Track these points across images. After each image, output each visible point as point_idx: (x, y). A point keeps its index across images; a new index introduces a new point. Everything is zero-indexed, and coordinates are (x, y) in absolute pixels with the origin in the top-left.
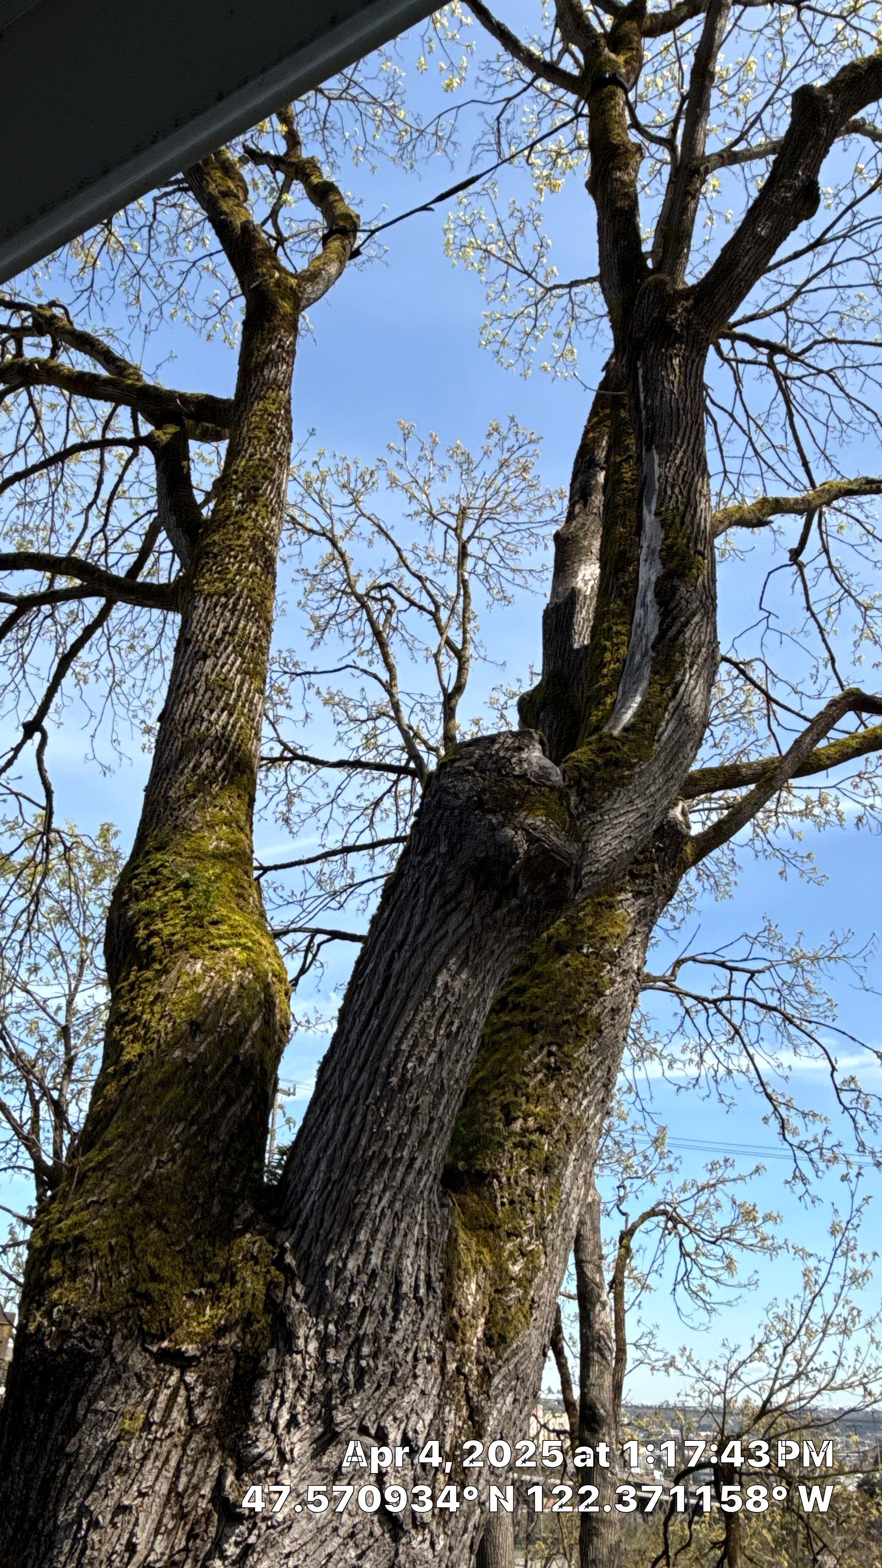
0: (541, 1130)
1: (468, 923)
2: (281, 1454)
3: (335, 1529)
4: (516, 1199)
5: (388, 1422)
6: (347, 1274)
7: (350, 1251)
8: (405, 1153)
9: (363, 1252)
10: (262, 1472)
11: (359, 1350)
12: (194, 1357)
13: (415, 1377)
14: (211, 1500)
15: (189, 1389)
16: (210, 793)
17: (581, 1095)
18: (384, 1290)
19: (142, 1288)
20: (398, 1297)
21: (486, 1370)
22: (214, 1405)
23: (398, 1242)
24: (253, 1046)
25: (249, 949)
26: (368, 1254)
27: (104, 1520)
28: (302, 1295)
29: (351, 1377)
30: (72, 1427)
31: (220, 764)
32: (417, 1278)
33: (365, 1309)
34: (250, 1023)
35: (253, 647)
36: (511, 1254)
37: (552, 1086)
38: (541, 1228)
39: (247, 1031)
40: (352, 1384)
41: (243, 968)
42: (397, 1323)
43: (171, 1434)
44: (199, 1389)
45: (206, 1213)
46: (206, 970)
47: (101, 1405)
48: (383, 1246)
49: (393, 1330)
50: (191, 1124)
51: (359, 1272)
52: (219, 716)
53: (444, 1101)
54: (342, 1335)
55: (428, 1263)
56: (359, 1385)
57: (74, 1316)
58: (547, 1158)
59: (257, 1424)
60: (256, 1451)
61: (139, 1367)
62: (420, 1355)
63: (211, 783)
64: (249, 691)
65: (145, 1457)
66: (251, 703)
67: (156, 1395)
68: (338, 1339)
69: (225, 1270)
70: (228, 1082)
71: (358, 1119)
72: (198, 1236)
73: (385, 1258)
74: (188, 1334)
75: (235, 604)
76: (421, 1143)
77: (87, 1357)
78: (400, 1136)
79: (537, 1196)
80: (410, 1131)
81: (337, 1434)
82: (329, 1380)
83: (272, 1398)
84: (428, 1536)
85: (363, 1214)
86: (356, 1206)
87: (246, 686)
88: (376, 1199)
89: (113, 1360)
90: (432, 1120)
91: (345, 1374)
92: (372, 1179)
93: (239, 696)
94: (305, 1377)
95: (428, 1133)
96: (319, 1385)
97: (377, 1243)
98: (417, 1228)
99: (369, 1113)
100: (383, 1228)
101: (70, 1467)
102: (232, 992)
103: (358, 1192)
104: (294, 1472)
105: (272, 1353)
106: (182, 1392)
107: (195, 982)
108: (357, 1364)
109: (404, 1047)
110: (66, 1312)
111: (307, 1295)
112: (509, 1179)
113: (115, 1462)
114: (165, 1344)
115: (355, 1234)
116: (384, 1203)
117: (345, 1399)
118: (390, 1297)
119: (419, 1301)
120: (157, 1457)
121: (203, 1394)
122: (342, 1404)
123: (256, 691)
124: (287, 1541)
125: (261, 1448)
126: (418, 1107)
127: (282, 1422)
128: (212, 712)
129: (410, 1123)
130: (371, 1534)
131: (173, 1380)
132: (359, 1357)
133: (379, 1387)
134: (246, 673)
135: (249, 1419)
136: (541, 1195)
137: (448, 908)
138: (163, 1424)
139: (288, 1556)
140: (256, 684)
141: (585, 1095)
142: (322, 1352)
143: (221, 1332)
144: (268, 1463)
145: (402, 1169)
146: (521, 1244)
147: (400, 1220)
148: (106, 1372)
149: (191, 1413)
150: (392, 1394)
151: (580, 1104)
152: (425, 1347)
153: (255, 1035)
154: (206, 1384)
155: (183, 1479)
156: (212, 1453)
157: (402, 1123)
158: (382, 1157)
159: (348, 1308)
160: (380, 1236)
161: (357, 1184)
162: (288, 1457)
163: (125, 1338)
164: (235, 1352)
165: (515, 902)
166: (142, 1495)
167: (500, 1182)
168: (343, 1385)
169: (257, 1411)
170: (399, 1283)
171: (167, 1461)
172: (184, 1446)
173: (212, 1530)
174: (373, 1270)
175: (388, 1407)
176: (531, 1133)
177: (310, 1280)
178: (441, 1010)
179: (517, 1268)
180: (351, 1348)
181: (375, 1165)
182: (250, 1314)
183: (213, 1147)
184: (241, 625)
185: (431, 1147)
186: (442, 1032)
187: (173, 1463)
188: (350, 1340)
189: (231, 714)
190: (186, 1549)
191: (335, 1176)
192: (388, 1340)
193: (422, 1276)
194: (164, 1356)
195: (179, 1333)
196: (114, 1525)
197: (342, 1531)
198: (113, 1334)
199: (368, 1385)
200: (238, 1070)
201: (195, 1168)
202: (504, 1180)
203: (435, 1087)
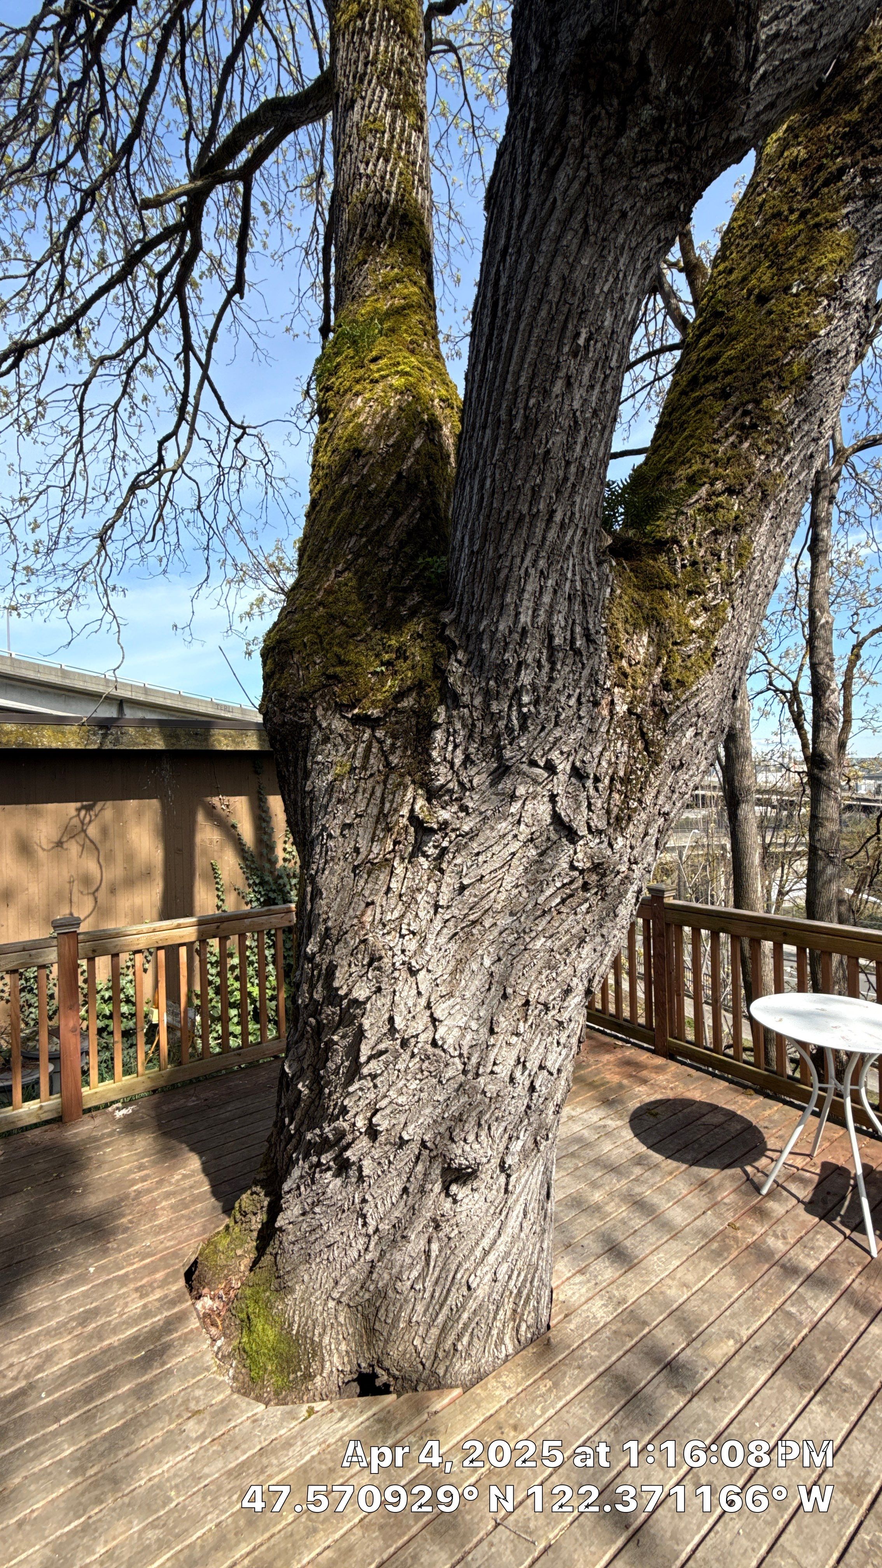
0: (730, 491)
1: (582, 174)
2: (461, 784)
3: (515, 836)
4: (699, 559)
5: (555, 755)
6: (499, 635)
7: (500, 614)
8: (541, 507)
9: (513, 613)
10: (447, 798)
11: (520, 699)
12: (378, 719)
13: (580, 718)
14: (409, 819)
15: (381, 742)
16: (379, 254)
17: (782, 451)
18: (537, 645)
19: (331, 671)
20: (552, 649)
21: (663, 710)
22: (404, 752)
23: (546, 599)
24: (416, 461)
25: (407, 374)
26: (517, 614)
27: (336, 832)
28: (464, 661)
29: (515, 722)
30: (307, 775)
31: (384, 220)
32: (573, 632)
33: (520, 664)
34: (412, 440)
35: (399, 73)
36: (693, 610)
37: (746, 445)
38: (728, 583)
39: (409, 448)
40: (517, 727)
41: (402, 393)
42: (555, 674)
43: (372, 775)
44: (389, 741)
45: (382, 606)
46: (366, 402)
47: (320, 758)
48: (531, 604)
49: (551, 679)
50: (361, 536)
51: (510, 632)
52: (375, 165)
53: (580, 439)
54: (501, 689)
55: (585, 618)
56: (523, 728)
57: (286, 698)
58: (737, 517)
59: (437, 764)
60: (438, 783)
61: (341, 730)
62: (583, 700)
63: (379, 243)
64: (403, 130)
65: (356, 791)
66: (408, 143)
67: (356, 748)
68: (498, 692)
69: (398, 650)
70: (394, 497)
71: (488, 482)
72: (375, 628)
73: (534, 616)
74: (373, 702)
75: (372, 23)
76: (558, 492)
77: (304, 726)
78: (533, 488)
79: (723, 555)
80: (543, 479)
81: (508, 768)
82: (495, 726)
83: (447, 743)
84: (606, 840)
85: (507, 577)
86: (499, 571)
87: (399, 123)
88: (519, 560)
89: (320, 726)
90: (568, 463)
91: (510, 720)
92: (511, 540)
93: (393, 137)
94: (474, 725)
95: (566, 479)
96: (487, 731)
97: (525, 602)
98: (568, 584)
99: (497, 471)
100: (529, 588)
101: (312, 800)
102: (391, 416)
103: (500, 557)
104: (476, 797)
105: (442, 710)
106: (375, 744)
107: (356, 414)
108: (519, 711)
109: (522, 381)
110: (281, 695)
111: (469, 662)
112: (691, 542)
113: (335, 795)
114: (356, 711)
115: (503, 597)
116: (527, 563)
117: (513, 739)
118: (545, 651)
119: (577, 652)
120: (364, 791)
121: (393, 745)
122: (511, 744)
123: (411, 127)
124: (475, 845)
125: (442, 780)
126: (548, 452)
127: (458, 762)
128: (367, 164)
129: (542, 472)
130: (548, 839)
131: (366, 736)
132: (520, 705)
133: (543, 728)
134: (396, 107)
135: (430, 760)
136: (729, 553)
137: (552, 162)
138: (364, 768)
139: (478, 854)
140: (411, 119)
141: (788, 450)
142: (487, 705)
143: (399, 696)
144: (451, 791)
145: (540, 525)
146: (704, 600)
147: (546, 578)
148: (318, 736)
149: (386, 759)
150: (558, 733)
151: (781, 460)
152: (589, 693)
153: (418, 452)
154: (394, 737)
155: (387, 805)
156: (406, 788)
157: (533, 473)
158: (517, 515)
159: (504, 664)
160: (526, 596)
161: (496, 549)
162: (468, 785)
163: (326, 710)
164: (414, 712)
165: (647, 112)
166: (357, 816)
167: (680, 546)
168: (509, 729)
169: (435, 754)
170: (551, 637)
171: (373, 793)
172: (385, 782)
173: (411, 839)
174: (524, 628)
175: (555, 744)
176: (719, 495)
177: (471, 648)
178: (562, 318)
179: (698, 622)
180: (512, 698)
181: (511, 525)
182: (420, 681)
183: (383, 553)
184: (382, 48)
185: (571, 496)
186: (566, 349)
187: (378, 794)
188: (510, 693)
189: (387, 161)
190: (393, 850)
191: (476, 548)
192: (548, 689)
193: (578, 629)
194: (357, 720)
195: (366, 702)
196: (344, 836)
197: (521, 837)
198: (315, 708)
199: (531, 728)
200: (403, 485)
201: (368, 573)
202: (685, 543)
203: (566, 423)
